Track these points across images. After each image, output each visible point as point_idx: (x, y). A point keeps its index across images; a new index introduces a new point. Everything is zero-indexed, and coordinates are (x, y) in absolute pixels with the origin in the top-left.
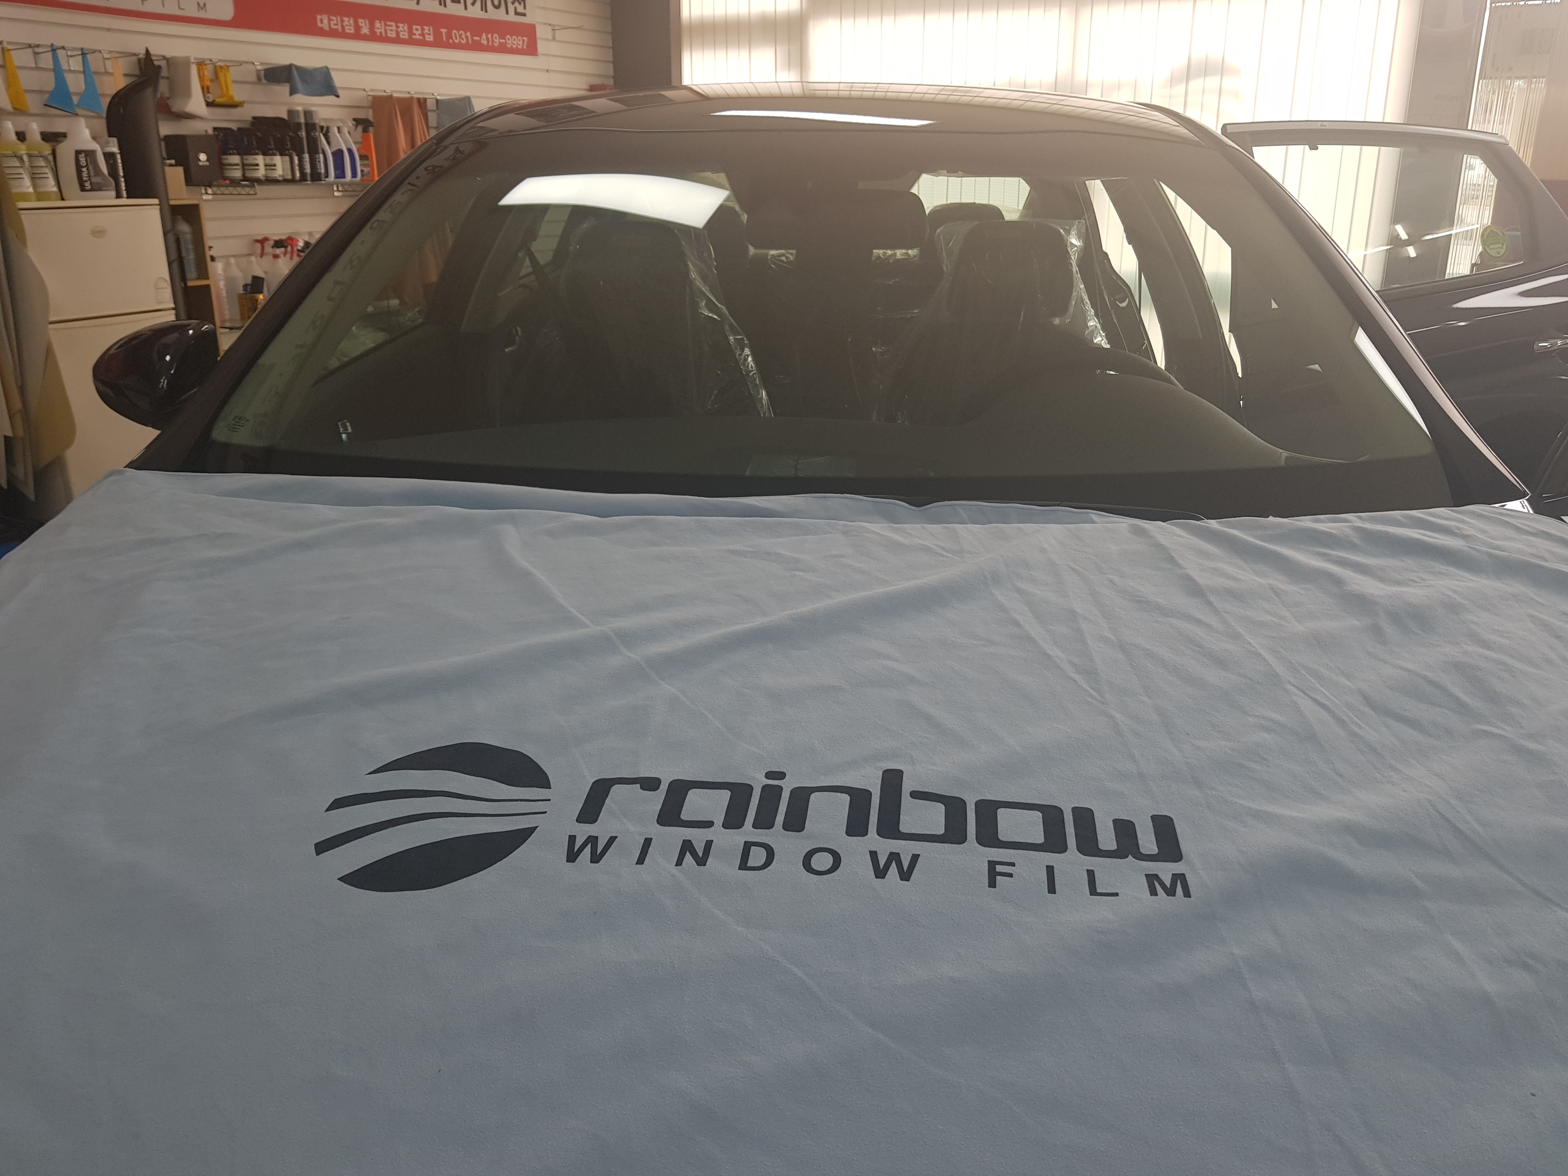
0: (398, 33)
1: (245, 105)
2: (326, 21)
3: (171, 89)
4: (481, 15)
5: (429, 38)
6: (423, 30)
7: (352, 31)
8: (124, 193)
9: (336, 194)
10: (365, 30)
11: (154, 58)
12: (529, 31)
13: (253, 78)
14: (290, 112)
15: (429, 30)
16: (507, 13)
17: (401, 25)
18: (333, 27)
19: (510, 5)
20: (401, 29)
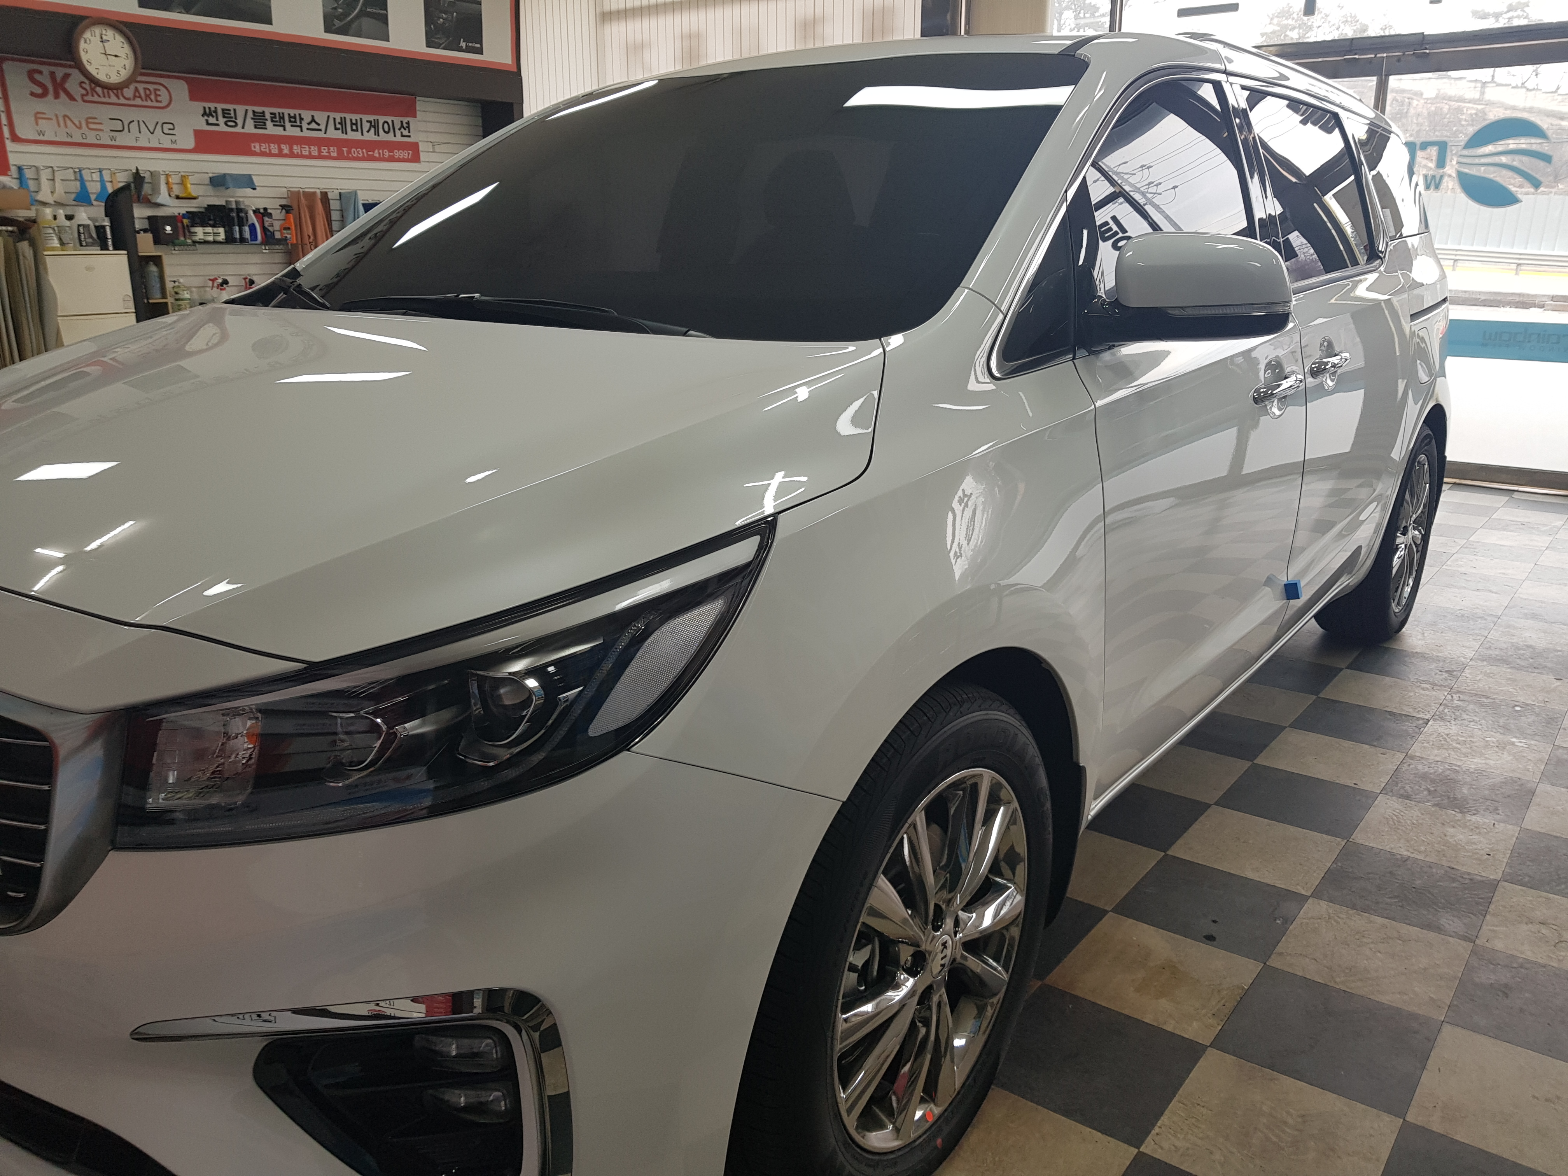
0: (310, 152)
1: (200, 198)
2: (258, 147)
3: (152, 190)
4: (376, 138)
5: (335, 154)
6: (329, 149)
7: (277, 152)
8: (111, 248)
10: (286, 151)
12: (414, 147)
13: (208, 181)
14: (227, 202)
15: (334, 149)
16: (395, 136)
17: (312, 147)
18: (261, 150)
19: (397, 130)
20: (312, 149)
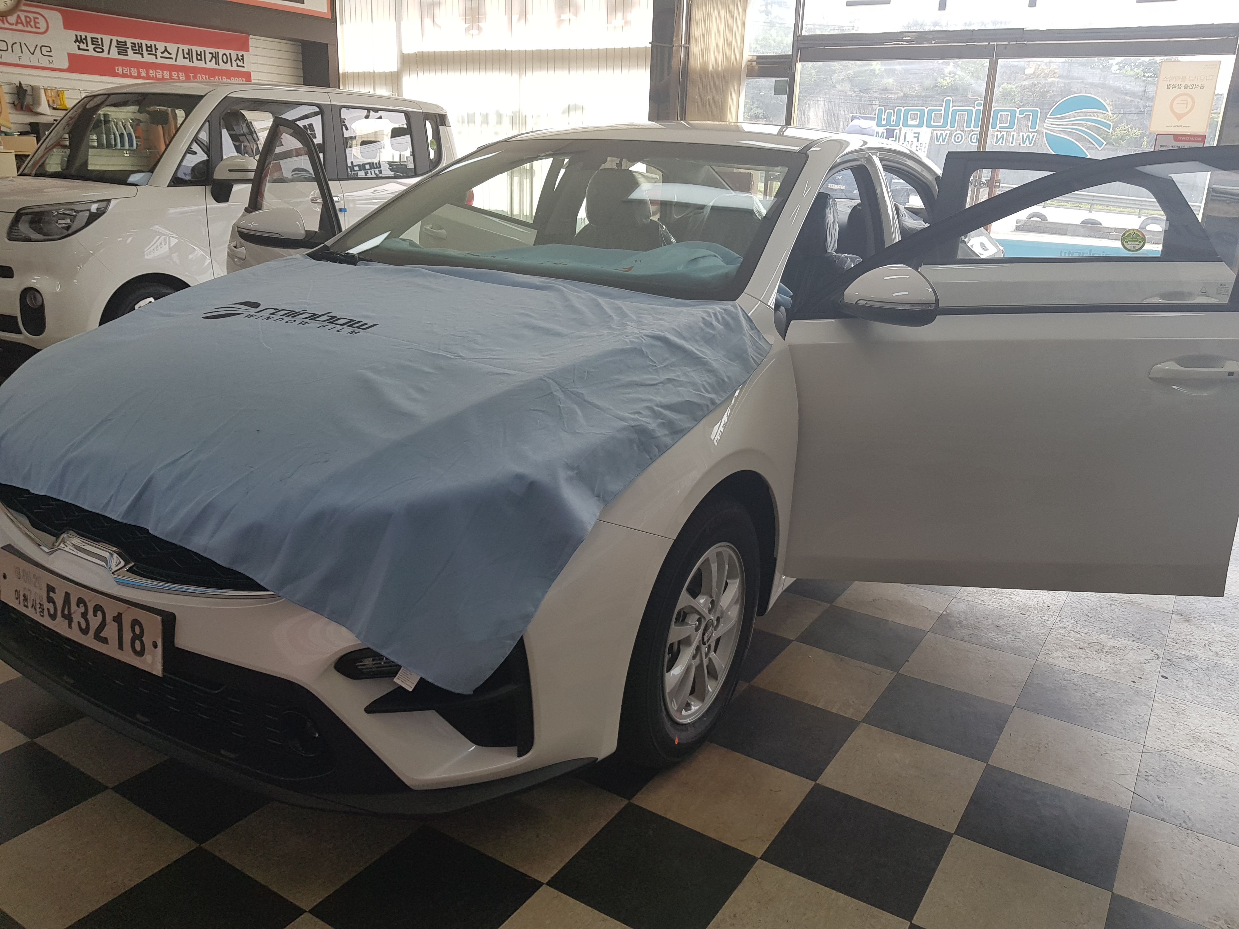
0: (163, 75)
2: (120, 70)
3: (34, 101)
4: (217, 67)
5: (183, 78)
6: (178, 74)
7: (136, 75)
9: (125, 155)
10: (144, 74)
11: (23, 86)
12: (247, 75)
15: (183, 74)
16: (232, 66)
17: (165, 72)
18: (124, 72)
19: (233, 61)
20: (165, 74)
